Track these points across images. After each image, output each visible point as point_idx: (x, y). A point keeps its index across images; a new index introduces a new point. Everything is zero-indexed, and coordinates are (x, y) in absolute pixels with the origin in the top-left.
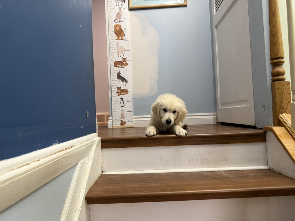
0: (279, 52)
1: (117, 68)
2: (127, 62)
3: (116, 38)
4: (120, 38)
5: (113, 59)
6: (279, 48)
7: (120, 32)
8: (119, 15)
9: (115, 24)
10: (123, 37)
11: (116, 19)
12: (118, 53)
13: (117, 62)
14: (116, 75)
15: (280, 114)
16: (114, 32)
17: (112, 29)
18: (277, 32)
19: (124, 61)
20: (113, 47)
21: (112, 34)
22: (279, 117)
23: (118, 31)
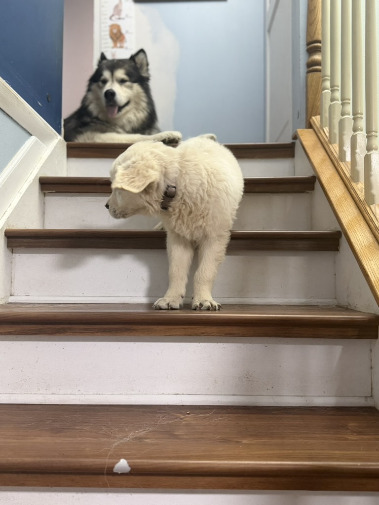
0: (317, 33)
3: (112, 45)
4: (118, 45)
6: (316, 28)
10: (123, 44)
11: (113, 16)
15: (313, 116)
17: (106, 31)
18: (315, 7)
21: (106, 39)
22: (311, 120)
23: (115, 35)
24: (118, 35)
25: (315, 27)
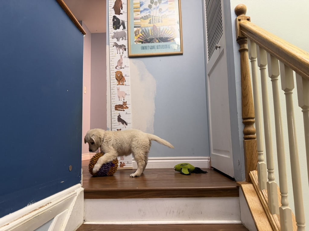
0: (249, 112)
1: (118, 111)
2: (127, 105)
3: (117, 84)
4: (121, 84)
5: (114, 103)
7: (121, 78)
8: (120, 62)
9: (116, 70)
10: (124, 83)
11: (117, 66)
12: (119, 97)
13: (118, 105)
14: (117, 118)
15: (251, 171)
16: (115, 78)
17: (113, 75)
18: (247, 95)
19: (125, 104)
20: (114, 92)
21: (113, 80)
22: (249, 174)
23: (119, 77)
24: (121, 77)
25: (248, 109)
